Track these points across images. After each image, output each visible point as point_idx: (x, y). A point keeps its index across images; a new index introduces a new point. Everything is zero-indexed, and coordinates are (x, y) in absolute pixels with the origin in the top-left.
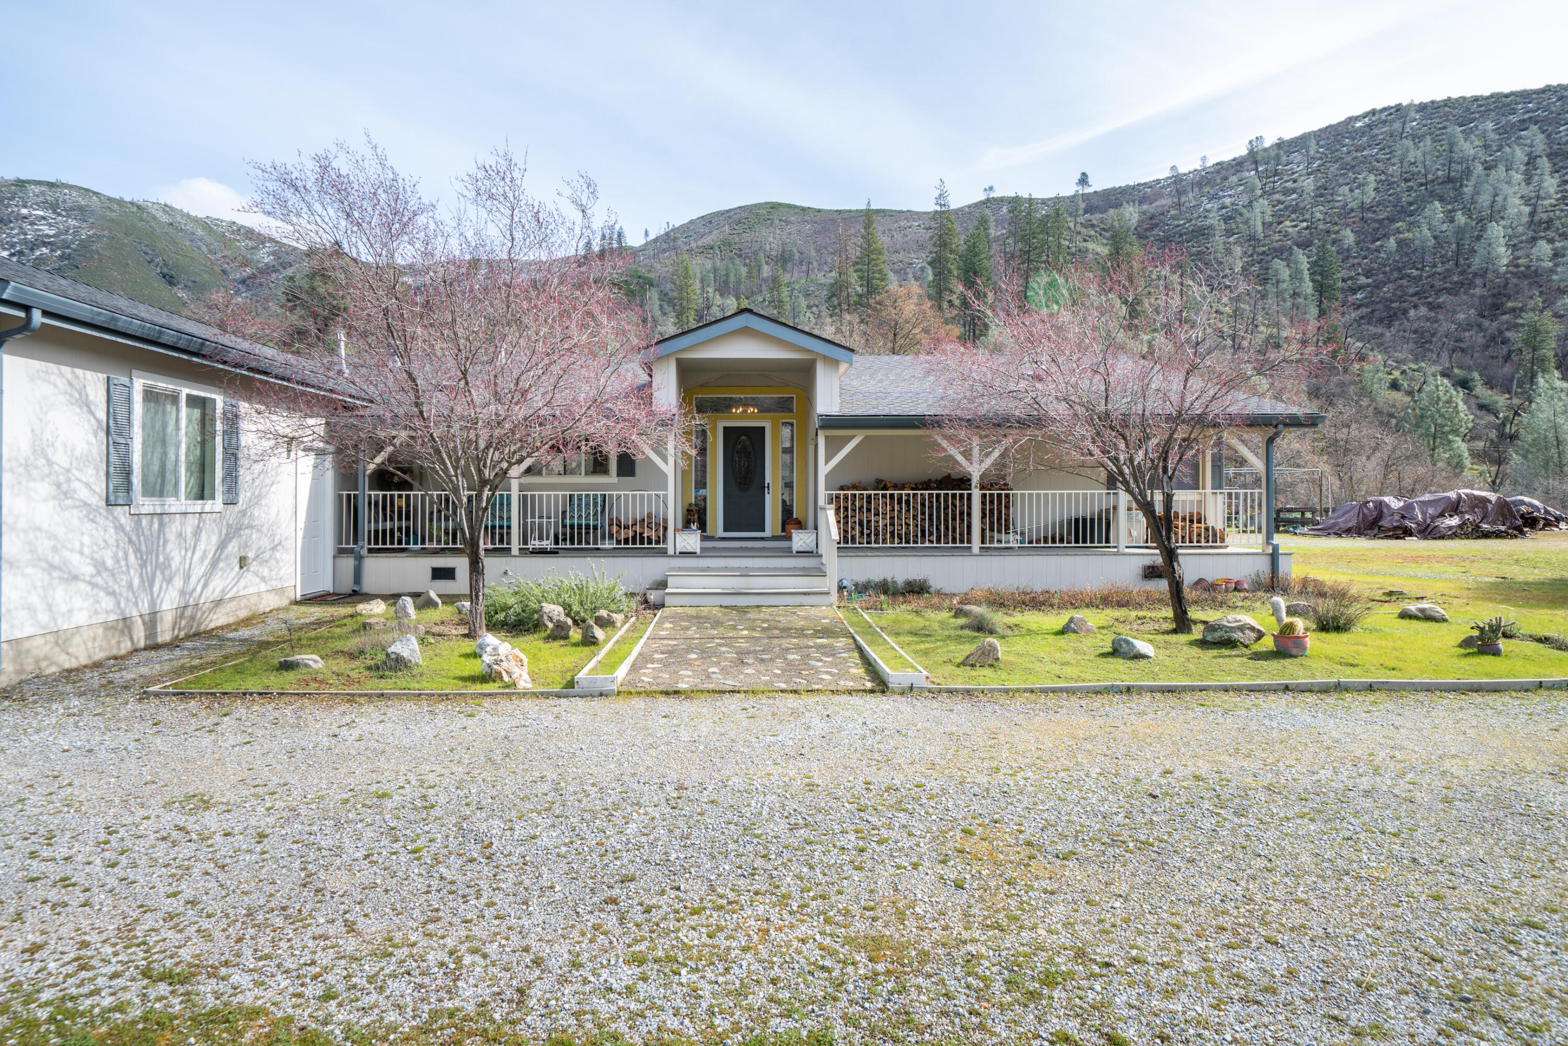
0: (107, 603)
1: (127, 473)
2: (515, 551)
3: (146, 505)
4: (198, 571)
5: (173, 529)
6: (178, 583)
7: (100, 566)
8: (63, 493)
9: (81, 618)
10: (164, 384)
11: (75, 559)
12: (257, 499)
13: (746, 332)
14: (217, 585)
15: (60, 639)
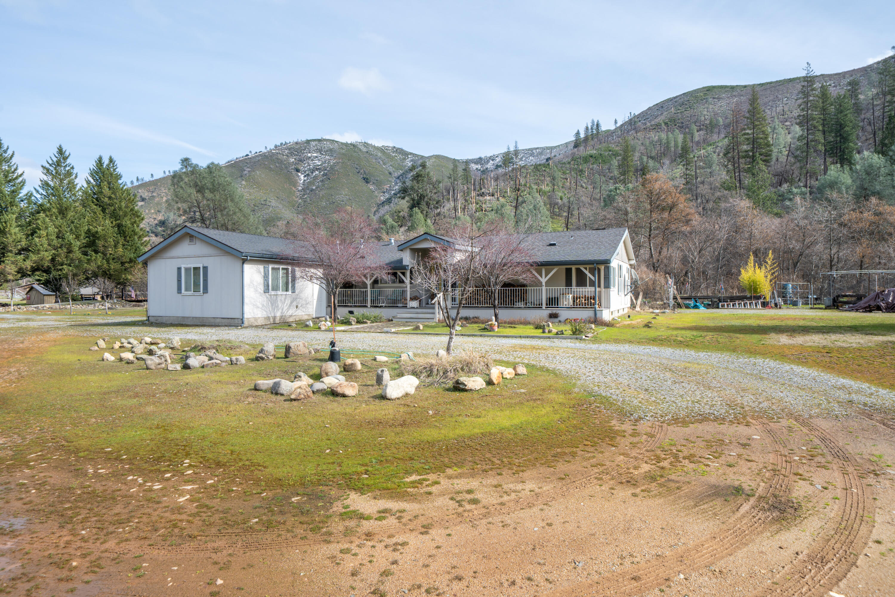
0: (265, 313)
1: (268, 286)
2: (369, 306)
3: (273, 293)
4: (285, 308)
5: (279, 298)
6: (280, 311)
7: (263, 305)
8: (256, 291)
9: (260, 316)
10: (276, 266)
11: (258, 304)
12: (301, 291)
13: (426, 239)
14: (290, 312)
15: (256, 319)
